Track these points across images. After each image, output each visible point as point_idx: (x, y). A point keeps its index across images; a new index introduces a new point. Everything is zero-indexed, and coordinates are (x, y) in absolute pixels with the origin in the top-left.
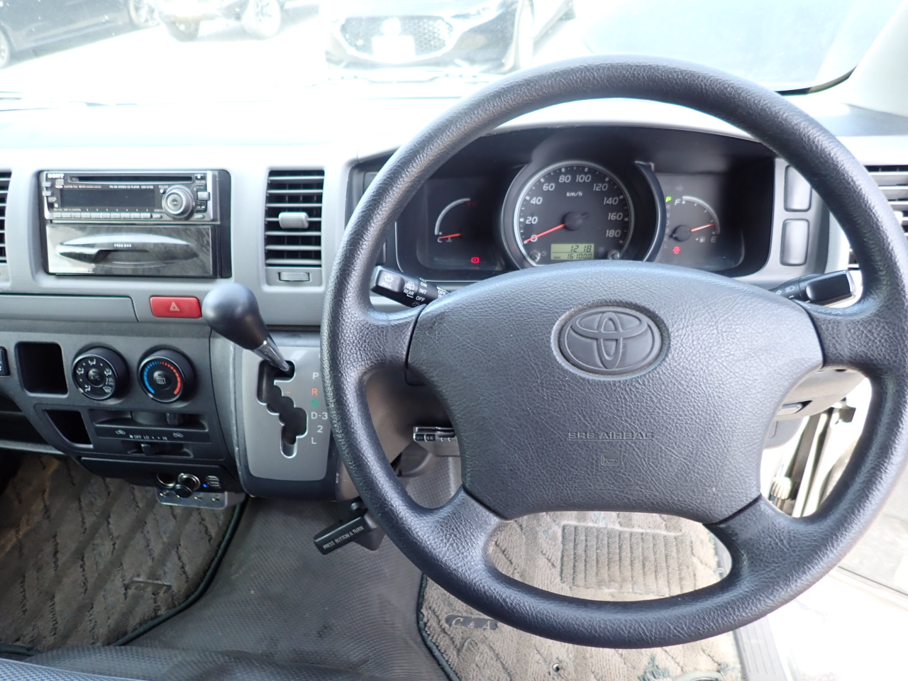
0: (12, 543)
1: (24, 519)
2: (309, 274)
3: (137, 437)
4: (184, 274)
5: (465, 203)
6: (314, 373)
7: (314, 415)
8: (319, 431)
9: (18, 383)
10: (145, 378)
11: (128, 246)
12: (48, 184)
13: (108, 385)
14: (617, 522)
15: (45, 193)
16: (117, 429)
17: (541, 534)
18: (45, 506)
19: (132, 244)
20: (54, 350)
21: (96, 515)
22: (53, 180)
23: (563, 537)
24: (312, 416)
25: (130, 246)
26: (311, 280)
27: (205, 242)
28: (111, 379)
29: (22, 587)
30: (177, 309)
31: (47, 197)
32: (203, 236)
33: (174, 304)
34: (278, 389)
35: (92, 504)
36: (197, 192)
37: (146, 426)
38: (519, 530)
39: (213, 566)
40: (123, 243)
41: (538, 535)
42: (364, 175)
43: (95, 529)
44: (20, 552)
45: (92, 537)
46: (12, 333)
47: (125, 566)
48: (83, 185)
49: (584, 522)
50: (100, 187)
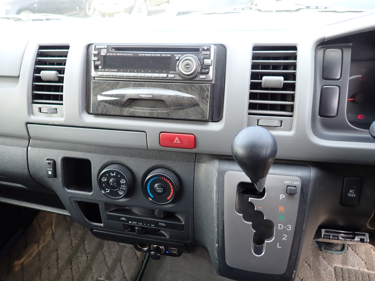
0: (36, 252)
1: (42, 239)
2: (281, 121)
3: (134, 223)
4: (187, 118)
5: (358, 78)
6: (281, 195)
7: (281, 227)
8: (283, 239)
9: (61, 183)
10: (148, 187)
11: (149, 96)
12: (96, 52)
13: (122, 190)
14: (366, 267)
15: (93, 58)
16: (122, 217)
17: (322, 271)
18: (53, 232)
19: (153, 95)
20: (86, 163)
21: (78, 240)
22: (99, 50)
23: (335, 274)
24: (279, 227)
25: (151, 96)
26: (282, 127)
27: (206, 96)
28: (124, 186)
29: (40, 278)
30: (179, 142)
31: (94, 61)
32: (204, 91)
33: (177, 139)
34: (252, 205)
35: (76, 233)
36: (204, 59)
37: (141, 216)
38: (309, 267)
39: (140, 275)
40: (146, 95)
41: (320, 272)
42: (324, 51)
43: (78, 247)
44: (40, 257)
45: (76, 252)
46: (60, 151)
47: (94, 271)
48: (120, 54)
49: (346, 266)
50: (132, 55)
